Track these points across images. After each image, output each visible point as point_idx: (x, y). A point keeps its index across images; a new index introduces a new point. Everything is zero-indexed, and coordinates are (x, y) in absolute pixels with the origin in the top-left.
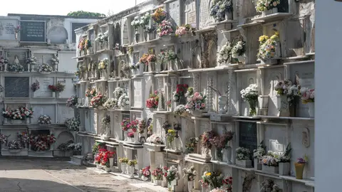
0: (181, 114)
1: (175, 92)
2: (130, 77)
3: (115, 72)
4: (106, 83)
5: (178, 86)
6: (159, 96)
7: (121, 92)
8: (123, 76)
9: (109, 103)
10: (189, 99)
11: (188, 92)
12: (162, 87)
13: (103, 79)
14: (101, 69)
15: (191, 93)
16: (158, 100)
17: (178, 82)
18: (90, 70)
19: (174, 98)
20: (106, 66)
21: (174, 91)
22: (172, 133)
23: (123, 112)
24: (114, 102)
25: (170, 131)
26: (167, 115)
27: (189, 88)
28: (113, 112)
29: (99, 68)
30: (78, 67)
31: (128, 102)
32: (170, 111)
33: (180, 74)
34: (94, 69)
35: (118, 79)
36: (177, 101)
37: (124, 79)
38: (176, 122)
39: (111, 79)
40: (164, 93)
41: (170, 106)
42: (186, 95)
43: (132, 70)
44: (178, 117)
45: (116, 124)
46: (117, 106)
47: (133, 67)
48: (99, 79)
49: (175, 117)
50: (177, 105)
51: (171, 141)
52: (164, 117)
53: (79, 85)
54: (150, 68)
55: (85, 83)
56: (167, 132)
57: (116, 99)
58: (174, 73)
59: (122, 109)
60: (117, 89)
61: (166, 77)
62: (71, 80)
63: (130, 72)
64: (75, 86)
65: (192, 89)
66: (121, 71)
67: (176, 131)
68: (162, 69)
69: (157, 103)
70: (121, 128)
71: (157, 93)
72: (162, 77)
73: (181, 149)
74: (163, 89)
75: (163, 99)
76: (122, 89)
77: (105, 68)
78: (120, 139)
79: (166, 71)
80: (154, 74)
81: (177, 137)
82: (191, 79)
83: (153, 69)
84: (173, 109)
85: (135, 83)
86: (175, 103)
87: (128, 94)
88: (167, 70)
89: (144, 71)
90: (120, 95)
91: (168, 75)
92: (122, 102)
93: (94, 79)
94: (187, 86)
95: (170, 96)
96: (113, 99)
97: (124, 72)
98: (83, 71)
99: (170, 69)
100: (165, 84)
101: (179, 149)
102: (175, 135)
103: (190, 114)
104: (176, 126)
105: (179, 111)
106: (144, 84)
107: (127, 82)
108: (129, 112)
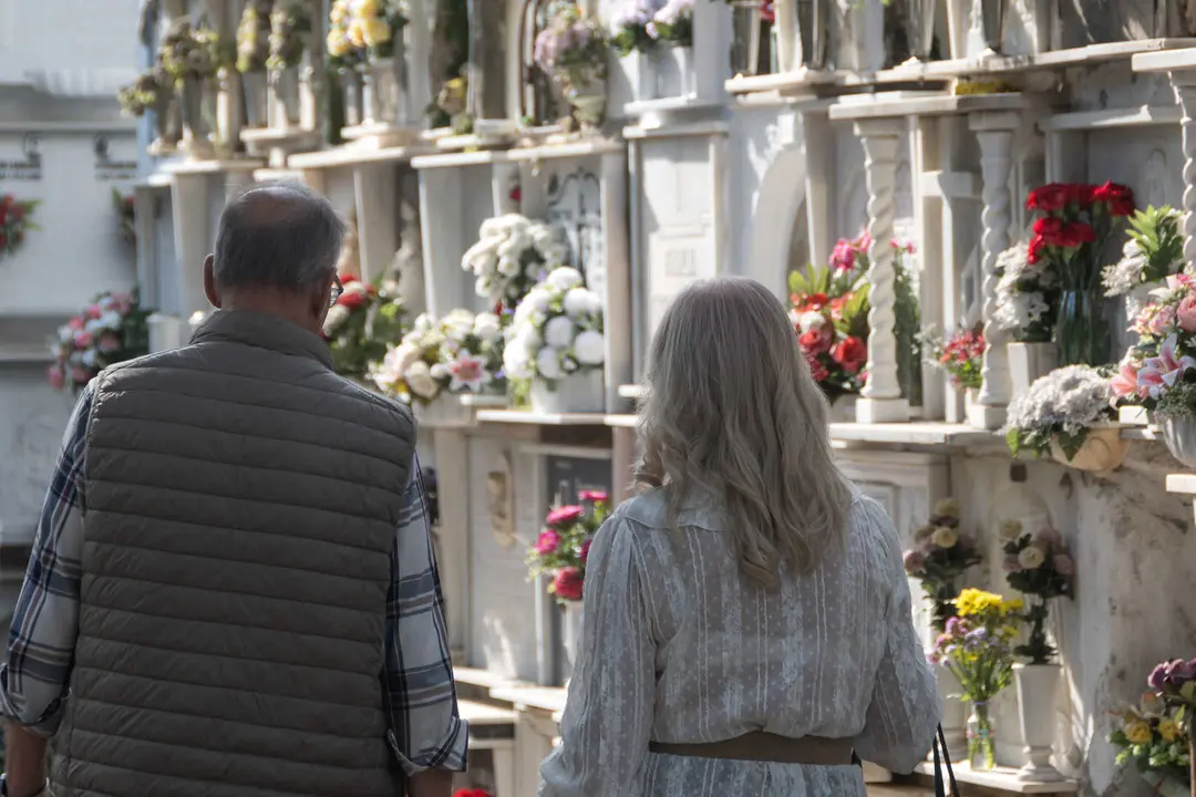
0: (1072, 446)
1: (1016, 258)
2: (608, 123)
3: (474, 75)
4: (398, 180)
5: (1043, 197)
6: (872, 288)
7: (530, 256)
8: (548, 109)
9: (429, 356)
10: (1140, 318)
11: (1133, 256)
12: (899, 204)
13: (367, 141)
14: (354, 55)
15: (1163, 263)
16: (859, 327)
17: (1037, 166)
18: (258, 61)
19: (1007, 310)
20: (398, 23)
21: (1007, 242)
22: (991, 617)
23: (548, 433)
24: (472, 343)
25: (970, 599)
26: (949, 460)
27: (1146, 218)
28: (466, 435)
29: (334, 43)
30: (147, 35)
31: (592, 347)
32: (977, 420)
33: (1061, 91)
34: (291, 56)
35: (505, 144)
36: (1036, 333)
37: (559, 143)
38: (1030, 526)
39: (446, 137)
40: (914, 264)
41: (969, 378)
42: (1117, 276)
43: (631, 63)
44: (1045, 481)
45: (491, 540)
46: (500, 385)
47: (637, 34)
48: (337, 140)
49: (1018, 473)
50: (1036, 372)
51: (983, 687)
52: (917, 478)
53: (160, 199)
54: (787, 44)
55: (214, 181)
56: (944, 612)
57: (485, 323)
58: (1008, 82)
59: (541, 411)
60: (501, 232)
61: (930, 120)
62: (84, 152)
63: (609, 73)
64: (126, 210)
65: (1167, 225)
66: (534, 75)
67: (1028, 601)
68: (897, 55)
69: (856, 355)
70: (538, 575)
71: (855, 260)
72: (899, 120)
73: (1077, 759)
74: (911, 230)
75: (906, 320)
76: (538, 232)
77: (388, 48)
78: (526, 676)
79: (936, 69)
80: (830, 91)
81: (1037, 652)
82: (1161, 134)
83: (822, 47)
84: (997, 408)
85: (658, 175)
86: (1018, 353)
87: (597, 267)
88: (938, 53)
89: (737, 62)
90: (523, 283)
91: (949, 100)
92: (541, 343)
93: (292, 145)
94: (1126, 202)
95: (970, 290)
96: (460, 323)
97: (559, 77)
98: (198, 76)
99: (972, 53)
100: (926, 183)
101: (1059, 761)
102: (1023, 635)
103: (1156, 452)
104: (1031, 558)
105: (1051, 427)
106: (734, 183)
107: (586, 169)
108: (599, 435)
